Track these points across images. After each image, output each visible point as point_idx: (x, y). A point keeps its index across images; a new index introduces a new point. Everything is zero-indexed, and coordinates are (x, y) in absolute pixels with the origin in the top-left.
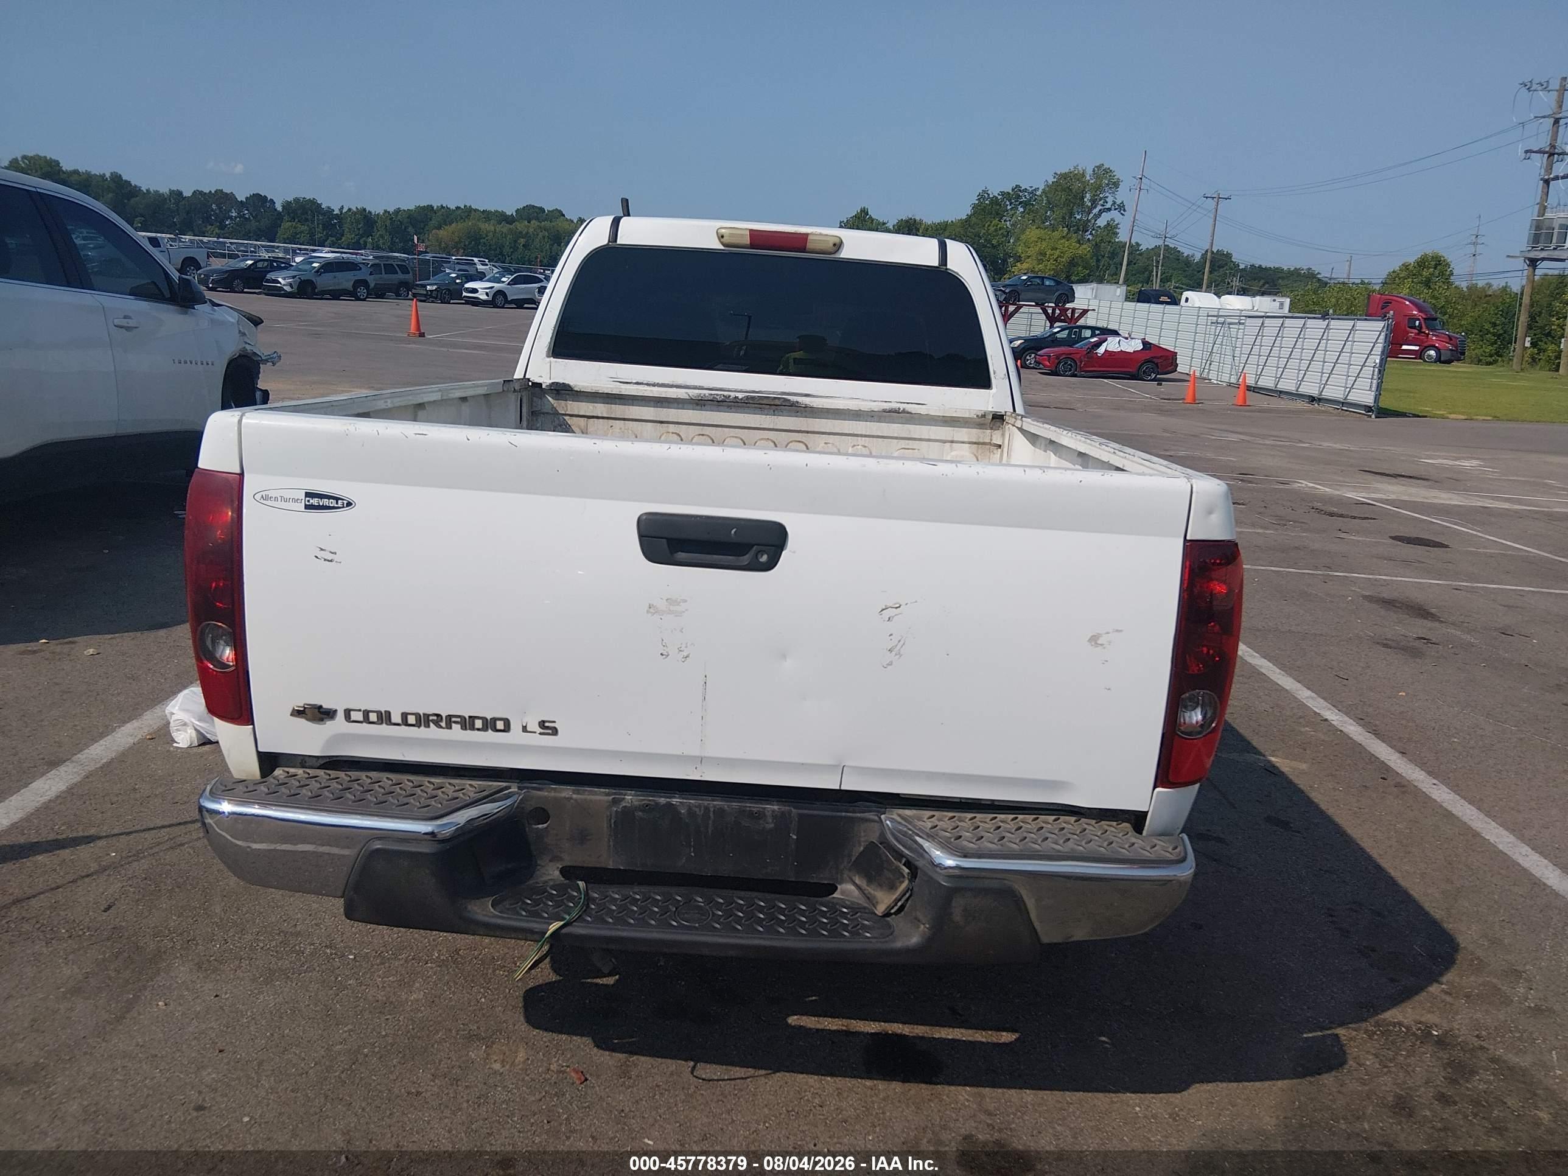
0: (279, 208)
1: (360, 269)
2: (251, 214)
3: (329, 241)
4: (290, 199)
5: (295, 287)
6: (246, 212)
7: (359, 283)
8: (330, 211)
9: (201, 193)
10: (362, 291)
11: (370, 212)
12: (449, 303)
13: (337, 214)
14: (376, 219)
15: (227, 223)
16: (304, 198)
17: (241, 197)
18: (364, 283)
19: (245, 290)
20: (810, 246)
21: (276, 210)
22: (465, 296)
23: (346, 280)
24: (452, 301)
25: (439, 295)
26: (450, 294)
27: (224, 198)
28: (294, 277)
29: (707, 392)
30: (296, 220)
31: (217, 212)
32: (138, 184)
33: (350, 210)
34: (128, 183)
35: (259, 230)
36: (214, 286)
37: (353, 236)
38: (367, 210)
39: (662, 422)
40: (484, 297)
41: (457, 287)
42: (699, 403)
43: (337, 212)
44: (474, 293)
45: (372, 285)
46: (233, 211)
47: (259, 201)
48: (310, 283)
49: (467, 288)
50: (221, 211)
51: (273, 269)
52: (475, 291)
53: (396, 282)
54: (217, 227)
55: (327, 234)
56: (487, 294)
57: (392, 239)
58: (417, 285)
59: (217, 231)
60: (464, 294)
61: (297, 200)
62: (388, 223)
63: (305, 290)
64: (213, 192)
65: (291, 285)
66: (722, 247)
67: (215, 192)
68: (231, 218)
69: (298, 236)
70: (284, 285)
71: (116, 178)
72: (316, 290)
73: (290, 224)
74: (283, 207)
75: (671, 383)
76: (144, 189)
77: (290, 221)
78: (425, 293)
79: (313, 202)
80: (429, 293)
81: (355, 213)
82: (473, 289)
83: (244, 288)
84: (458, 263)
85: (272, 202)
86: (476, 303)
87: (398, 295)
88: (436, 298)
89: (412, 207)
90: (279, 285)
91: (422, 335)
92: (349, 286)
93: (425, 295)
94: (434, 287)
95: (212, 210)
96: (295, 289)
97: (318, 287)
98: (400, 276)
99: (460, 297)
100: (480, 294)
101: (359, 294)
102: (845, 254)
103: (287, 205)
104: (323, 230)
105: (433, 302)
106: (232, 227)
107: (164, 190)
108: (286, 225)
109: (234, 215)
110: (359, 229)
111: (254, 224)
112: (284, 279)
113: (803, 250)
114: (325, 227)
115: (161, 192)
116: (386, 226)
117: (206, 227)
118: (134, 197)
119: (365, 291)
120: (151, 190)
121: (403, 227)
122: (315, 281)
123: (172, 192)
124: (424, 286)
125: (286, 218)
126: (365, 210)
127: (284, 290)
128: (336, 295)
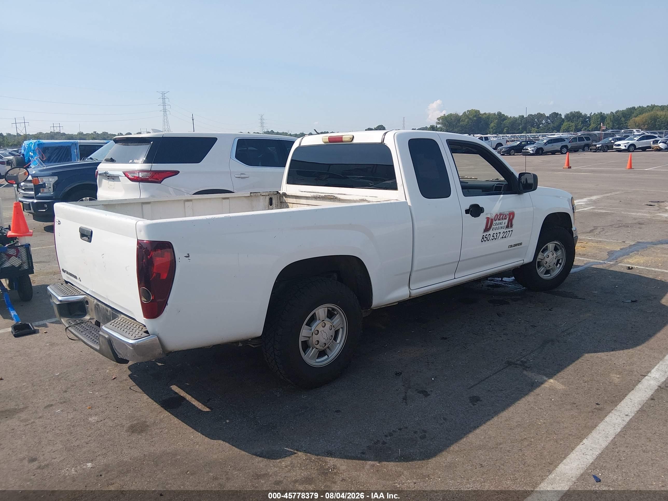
0: (563, 117)
1: (565, 141)
2: (551, 121)
3: (583, 128)
4: (568, 112)
5: (535, 151)
6: (549, 120)
7: (563, 147)
8: (586, 115)
9: (531, 115)
10: (564, 150)
11: (604, 114)
12: (607, 152)
13: (588, 117)
14: (606, 116)
15: (541, 126)
16: (575, 111)
17: (547, 115)
18: (566, 147)
19: (515, 154)
20: (344, 140)
21: (562, 118)
22: (614, 148)
23: (557, 146)
24: (608, 151)
25: (602, 148)
26: (607, 148)
27: (540, 116)
28: (534, 147)
29: (315, 194)
30: (570, 121)
31: (537, 122)
32: (507, 115)
33: (595, 114)
34: (504, 115)
35: (554, 127)
36: (503, 153)
37: (595, 125)
38: (603, 113)
39: (308, 205)
40: (624, 148)
41: (612, 144)
42: (316, 198)
43: (588, 115)
44: (619, 146)
45: (569, 147)
46: (544, 121)
47: (555, 115)
48: (541, 149)
49: (615, 144)
50: (539, 122)
51: (527, 144)
52: (619, 145)
53: (583, 145)
54: (536, 128)
55: (583, 125)
56: (625, 146)
57: (613, 124)
58: (592, 145)
59: (536, 129)
60: (614, 147)
61: (571, 113)
62: (612, 117)
63: (539, 152)
64: (536, 114)
65: (533, 151)
66: (324, 143)
67: (537, 114)
68: (542, 124)
69: (570, 128)
70: (530, 151)
71: (500, 114)
72: (544, 152)
73: (567, 123)
74: (565, 116)
75: (312, 191)
76: (509, 117)
77: (567, 122)
78: (595, 148)
79: (578, 113)
80: (597, 148)
81: (597, 115)
82: (618, 144)
83: (515, 153)
84: (624, 133)
85: (560, 115)
86: (620, 151)
87: (584, 150)
88: (600, 150)
89: (624, 109)
90: (528, 151)
91: (570, 167)
92: (559, 148)
93: (595, 149)
94: (600, 145)
95: (535, 121)
96: (534, 152)
97: (545, 150)
98: (586, 142)
99: (612, 149)
100: (622, 146)
101: (563, 152)
102: (355, 141)
103: (567, 116)
104: (581, 124)
105: (599, 152)
106: (542, 127)
107: (517, 116)
108: (565, 124)
109: (544, 122)
110: (598, 122)
111: (552, 125)
112: (531, 148)
113: (342, 141)
114: (583, 122)
115: (516, 117)
116: (611, 119)
117: (531, 129)
118: (505, 120)
119: (566, 150)
120: (512, 117)
121: (619, 118)
122: (543, 148)
123: (520, 116)
124: (596, 145)
125: (565, 121)
126: (601, 113)
127: (530, 153)
128: (553, 153)
